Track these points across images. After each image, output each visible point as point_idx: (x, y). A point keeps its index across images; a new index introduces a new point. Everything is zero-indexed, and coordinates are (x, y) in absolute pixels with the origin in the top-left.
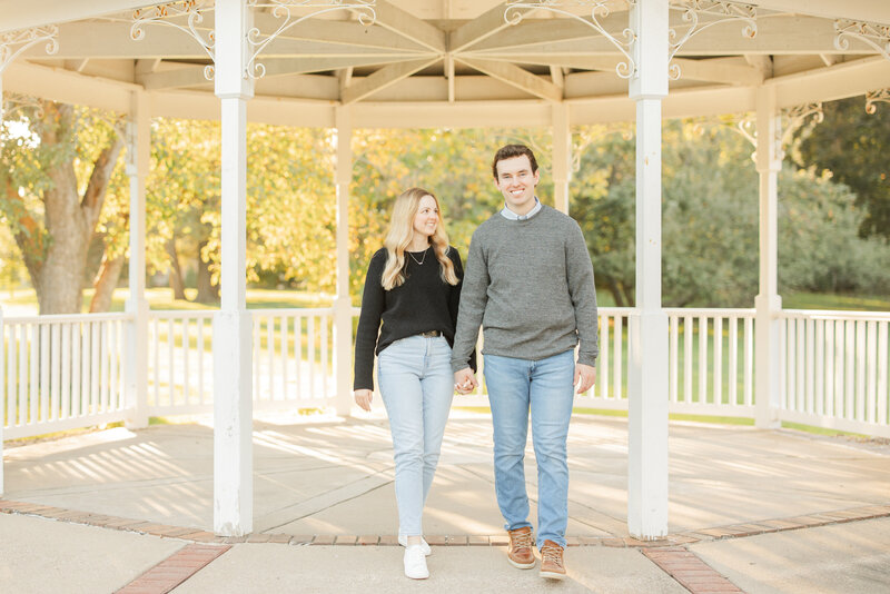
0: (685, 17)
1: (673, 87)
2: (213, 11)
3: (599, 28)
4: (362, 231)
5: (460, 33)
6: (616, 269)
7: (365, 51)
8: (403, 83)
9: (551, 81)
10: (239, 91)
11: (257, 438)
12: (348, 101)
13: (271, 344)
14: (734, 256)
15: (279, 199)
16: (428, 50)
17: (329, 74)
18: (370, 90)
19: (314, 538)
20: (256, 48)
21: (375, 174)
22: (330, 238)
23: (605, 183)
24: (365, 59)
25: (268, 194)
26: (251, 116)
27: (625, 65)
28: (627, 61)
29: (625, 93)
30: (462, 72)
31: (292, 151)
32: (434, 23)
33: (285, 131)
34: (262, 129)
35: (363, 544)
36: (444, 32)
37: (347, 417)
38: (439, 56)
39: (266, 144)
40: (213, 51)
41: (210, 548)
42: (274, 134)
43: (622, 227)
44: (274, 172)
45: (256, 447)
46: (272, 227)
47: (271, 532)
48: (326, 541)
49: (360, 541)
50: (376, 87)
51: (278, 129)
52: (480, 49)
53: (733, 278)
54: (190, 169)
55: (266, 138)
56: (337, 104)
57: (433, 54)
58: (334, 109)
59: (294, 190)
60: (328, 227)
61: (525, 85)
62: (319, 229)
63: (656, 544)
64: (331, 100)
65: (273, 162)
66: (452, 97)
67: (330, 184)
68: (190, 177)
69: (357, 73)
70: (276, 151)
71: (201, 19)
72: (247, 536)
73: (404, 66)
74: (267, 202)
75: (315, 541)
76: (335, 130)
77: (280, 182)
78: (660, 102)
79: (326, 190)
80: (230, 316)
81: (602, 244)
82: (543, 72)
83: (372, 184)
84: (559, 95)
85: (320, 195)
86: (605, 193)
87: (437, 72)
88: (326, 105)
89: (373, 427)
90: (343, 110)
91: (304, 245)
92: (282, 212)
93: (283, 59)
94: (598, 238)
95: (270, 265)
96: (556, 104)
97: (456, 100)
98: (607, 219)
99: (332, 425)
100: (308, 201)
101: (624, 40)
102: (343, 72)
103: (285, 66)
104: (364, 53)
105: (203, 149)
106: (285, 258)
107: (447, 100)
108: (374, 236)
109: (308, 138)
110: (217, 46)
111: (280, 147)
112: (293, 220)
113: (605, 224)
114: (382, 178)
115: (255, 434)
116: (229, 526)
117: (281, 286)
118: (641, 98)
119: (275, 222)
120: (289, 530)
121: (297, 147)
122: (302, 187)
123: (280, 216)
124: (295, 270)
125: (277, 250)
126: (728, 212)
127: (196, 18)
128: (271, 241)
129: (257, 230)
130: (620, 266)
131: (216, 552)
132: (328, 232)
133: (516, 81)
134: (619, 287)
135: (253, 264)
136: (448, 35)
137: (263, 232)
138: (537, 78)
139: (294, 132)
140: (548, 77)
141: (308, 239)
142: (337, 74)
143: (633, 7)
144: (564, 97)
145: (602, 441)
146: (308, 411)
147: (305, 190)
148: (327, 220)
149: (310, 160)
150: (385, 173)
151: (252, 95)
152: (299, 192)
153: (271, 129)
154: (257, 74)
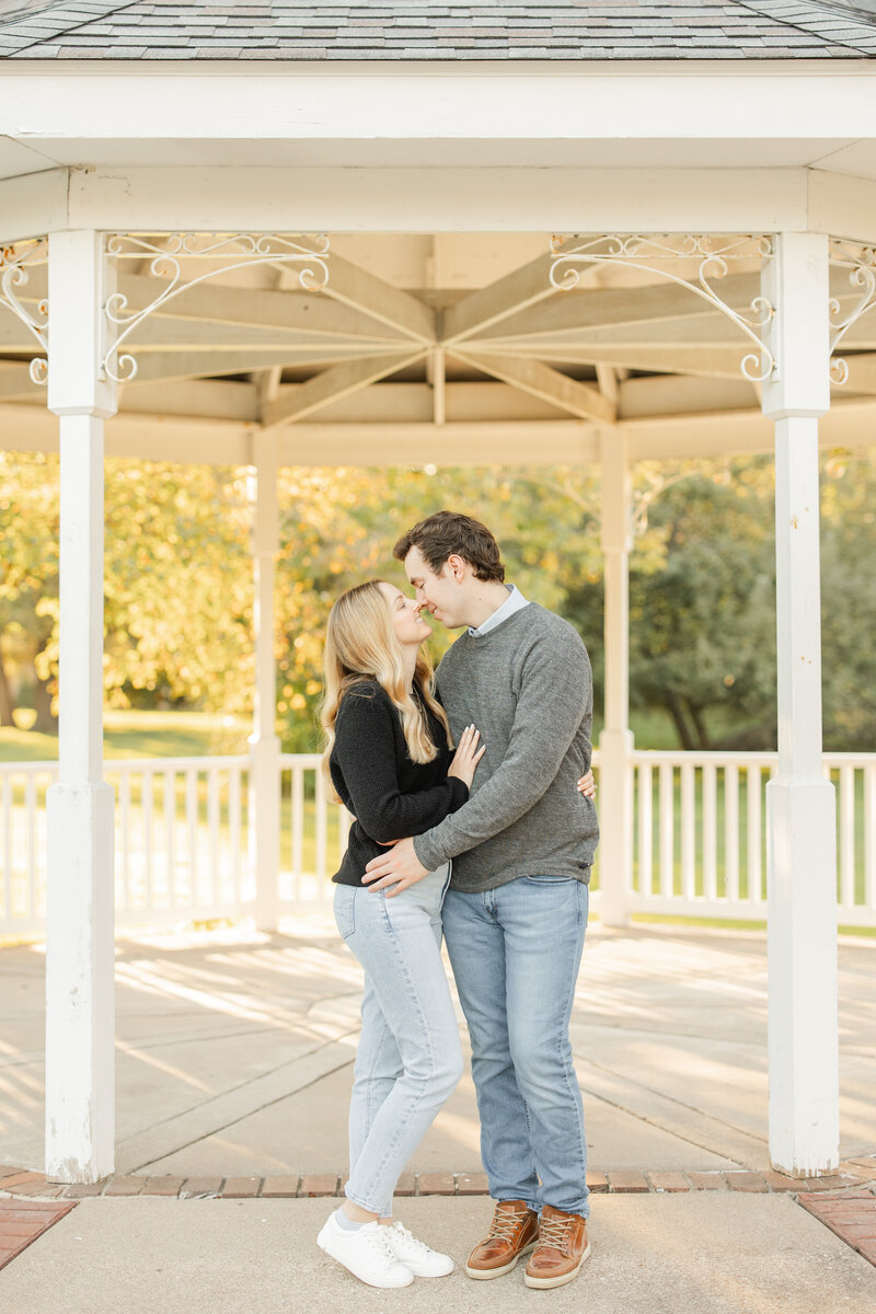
0: (854, 279)
1: (838, 397)
2: (45, 267)
3: (710, 296)
4: (292, 627)
5: (461, 311)
6: (678, 680)
7: (304, 340)
8: (360, 394)
9: (598, 390)
10: (92, 403)
11: (124, 974)
12: (273, 422)
13: (147, 798)
14: (857, 657)
15: (161, 578)
16: (407, 338)
17: (241, 378)
18: (308, 404)
19: (224, 1182)
20: (121, 328)
21: (311, 537)
22: (241, 638)
23: (661, 549)
24: (301, 353)
25: (145, 572)
26: (112, 446)
27: (757, 360)
28: (758, 351)
29: (754, 405)
30: (455, 377)
31: (181, 501)
32: (418, 295)
33: (170, 471)
34: (134, 468)
35: (312, 1195)
36: (434, 309)
37: (273, 932)
38: (425, 349)
39: (141, 491)
40: (45, 333)
41: (38, 1208)
42: (153, 475)
43: (684, 614)
44: (154, 534)
45: (122, 992)
46: (149, 621)
47: (146, 1171)
48: (244, 1191)
49: (304, 1189)
50: (320, 399)
51: (160, 468)
52: (493, 336)
53: (856, 692)
54: (19, 531)
55: (141, 482)
56: (254, 428)
57: (417, 345)
58: (250, 436)
59: (186, 562)
60: (241, 620)
61: (560, 396)
62: (225, 624)
63: (822, 1184)
64: (246, 420)
65: (151, 519)
66: (440, 415)
67: (241, 553)
68: (18, 543)
69: (288, 378)
70: (156, 502)
71: (24, 278)
72: (103, 1182)
73: (365, 365)
74: (142, 583)
75: (225, 1191)
76: (252, 470)
77: (162, 551)
78: (816, 420)
79: (237, 563)
80: (75, 793)
81: (658, 641)
82: (586, 376)
83: (307, 553)
84: (611, 413)
85: (227, 572)
86: (662, 565)
87: (416, 376)
88: (238, 430)
89: (314, 951)
90: (265, 437)
91: (201, 650)
92: (166, 597)
93: (166, 354)
94: (650, 632)
95: (148, 681)
96: (607, 427)
97: (449, 420)
98: (664, 604)
99: (250, 949)
100: (208, 581)
101: (754, 317)
102: (266, 375)
103: (169, 365)
104: (303, 342)
105: (41, 500)
106: (170, 668)
107: (431, 420)
108: (311, 633)
109: (207, 483)
110: (52, 324)
111: (164, 495)
112: (182, 610)
113: (660, 612)
114: (321, 542)
115: (120, 966)
116: (72, 1163)
117: (163, 704)
118: (784, 415)
119: (156, 614)
120: (178, 1165)
121: (191, 496)
122: (198, 558)
123: (162, 604)
124: (187, 684)
125: (157, 657)
126: (847, 593)
127: (16, 277)
128: (149, 645)
129: (126, 627)
130: (684, 674)
131: (48, 1217)
132: (238, 628)
133: (546, 390)
134: (683, 707)
135: (120, 681)
136: (441, 314)
137: (136, 630)
138: (579, 386)
139: (183, 471)
140: (592, 384)
141: (207, 640)
142: (256, 379)
143: (768, 261)
144: (619, 417)
145: (695, 974)
146: (209, 925)
147: (201, 564)
148: (237, 609)
149: (212, 516)
150: (326, 535)
151: (114, 410)
152: (192, 565)
153: (149, 468)
154: (123, 372)
